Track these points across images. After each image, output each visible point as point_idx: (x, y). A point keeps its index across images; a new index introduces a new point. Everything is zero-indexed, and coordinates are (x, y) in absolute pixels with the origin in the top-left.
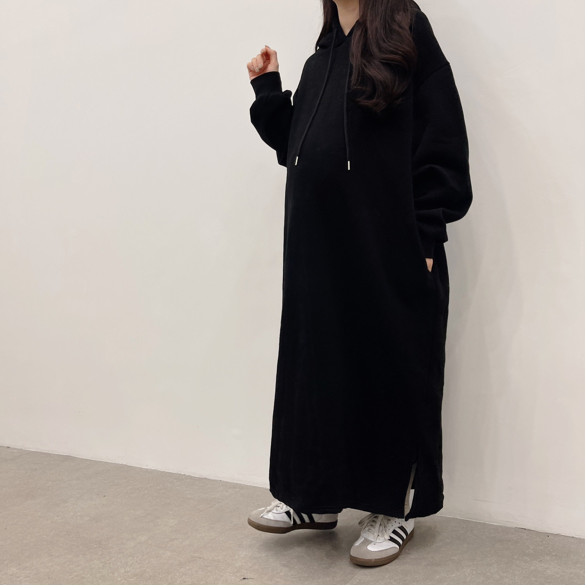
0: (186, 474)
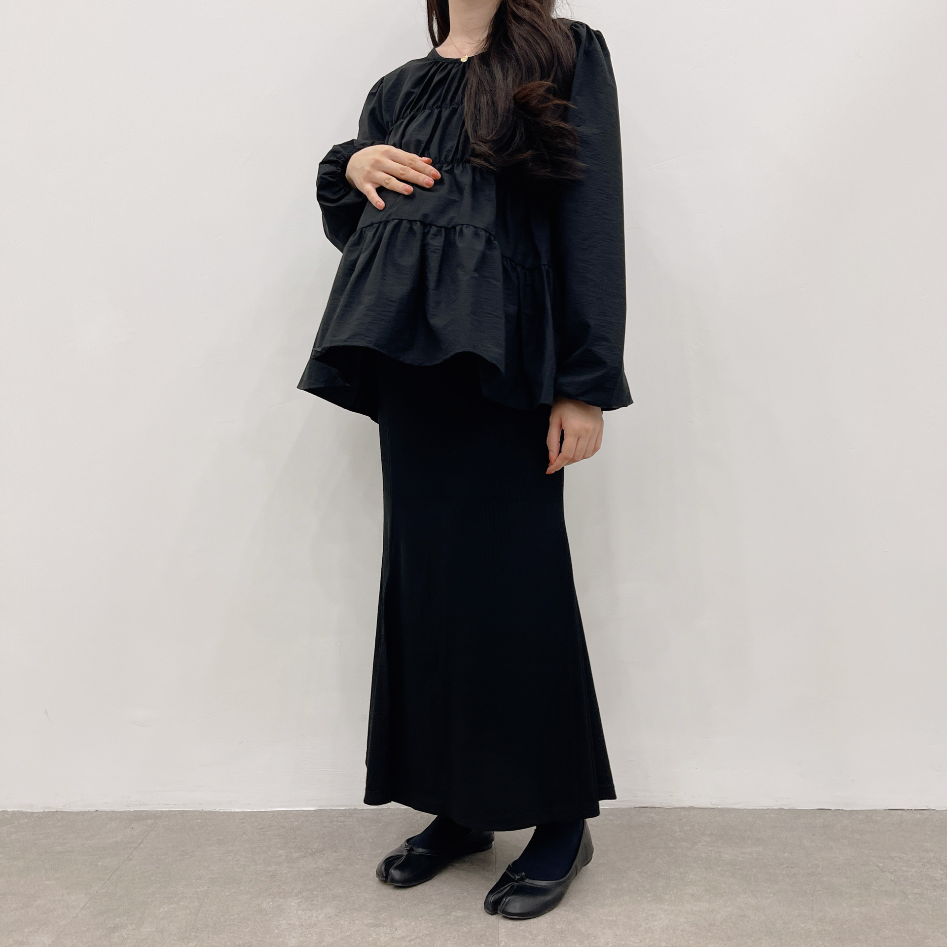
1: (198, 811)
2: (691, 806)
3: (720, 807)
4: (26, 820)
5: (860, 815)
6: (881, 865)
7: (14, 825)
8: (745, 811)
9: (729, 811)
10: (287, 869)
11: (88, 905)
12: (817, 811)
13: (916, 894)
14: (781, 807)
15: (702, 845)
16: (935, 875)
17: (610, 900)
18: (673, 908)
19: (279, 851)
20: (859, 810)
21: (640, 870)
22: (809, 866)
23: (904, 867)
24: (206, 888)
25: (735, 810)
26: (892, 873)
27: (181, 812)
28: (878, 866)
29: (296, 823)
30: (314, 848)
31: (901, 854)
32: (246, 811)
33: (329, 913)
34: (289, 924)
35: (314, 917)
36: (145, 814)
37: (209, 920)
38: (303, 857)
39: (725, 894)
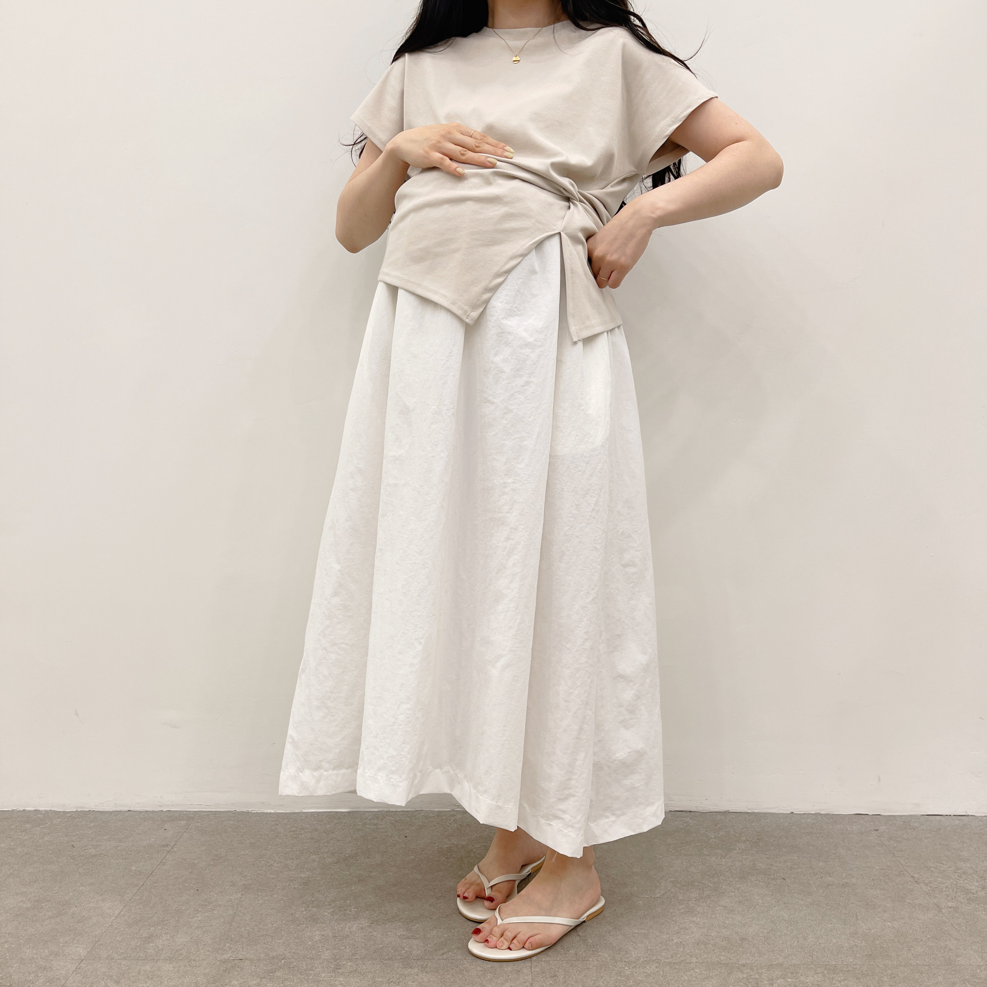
0: (41, 809)
1: (231, 811)
2: (727, 810)
3: (756, 811)
4: (59, 820)
5: (897, 820)
6: (916, 876)
7: (48, 825)
8: (781, 816)
9: (765, 815)
10: (320, 876)
11: (123, 913)
12: (854, 816)
13: (950, 908)
14: (818, 812)
15: (737, 853)
16: (971, 888)
17: (643, 911)
18: (705, 921)
19: (312, 857)
20: (895, 816)
21: (674, 879)
22: (843, 876)
23: (940, 878)
24: (239, 895)
25: (771, 813)
26: (927, 884)
27: (214, 813)
28: (912, 877)
29: (328, 826)
30: (347, 854)
31: (938, 864)
32: (278, 812)
33: (362, 924)
34: (322, 935)
35: (347, 928)
36: (176, 815)
37: (243, 929)
38: (337, 863)
39: (758, 907)
